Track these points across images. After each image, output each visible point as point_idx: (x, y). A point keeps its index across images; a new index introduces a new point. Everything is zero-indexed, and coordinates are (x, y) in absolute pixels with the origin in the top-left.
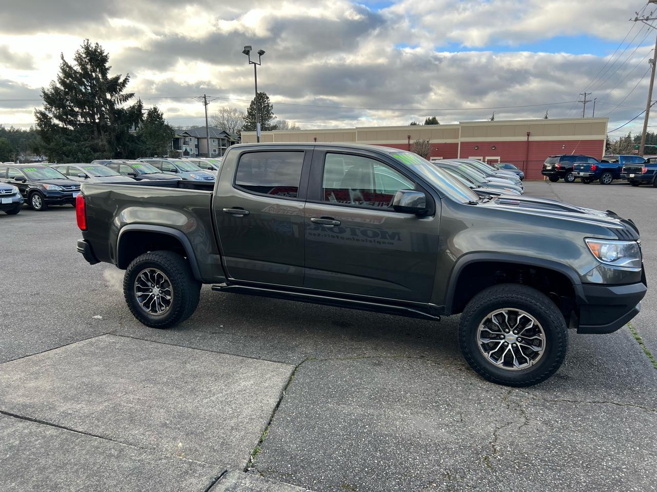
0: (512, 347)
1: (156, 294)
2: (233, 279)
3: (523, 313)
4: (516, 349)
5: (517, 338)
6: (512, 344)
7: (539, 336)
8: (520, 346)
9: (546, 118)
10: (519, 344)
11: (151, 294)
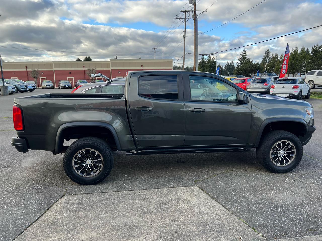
0: (283, 156)
1: (89, 164)
2: (141, 147)
3: (288, 142)
4: (284, 157)
5: (284, 152)
6: (282, 155)
7: (293, 150)
8: (286, 155)
9: (140, 59)
10: (285, 155)
11: (85, 165)
